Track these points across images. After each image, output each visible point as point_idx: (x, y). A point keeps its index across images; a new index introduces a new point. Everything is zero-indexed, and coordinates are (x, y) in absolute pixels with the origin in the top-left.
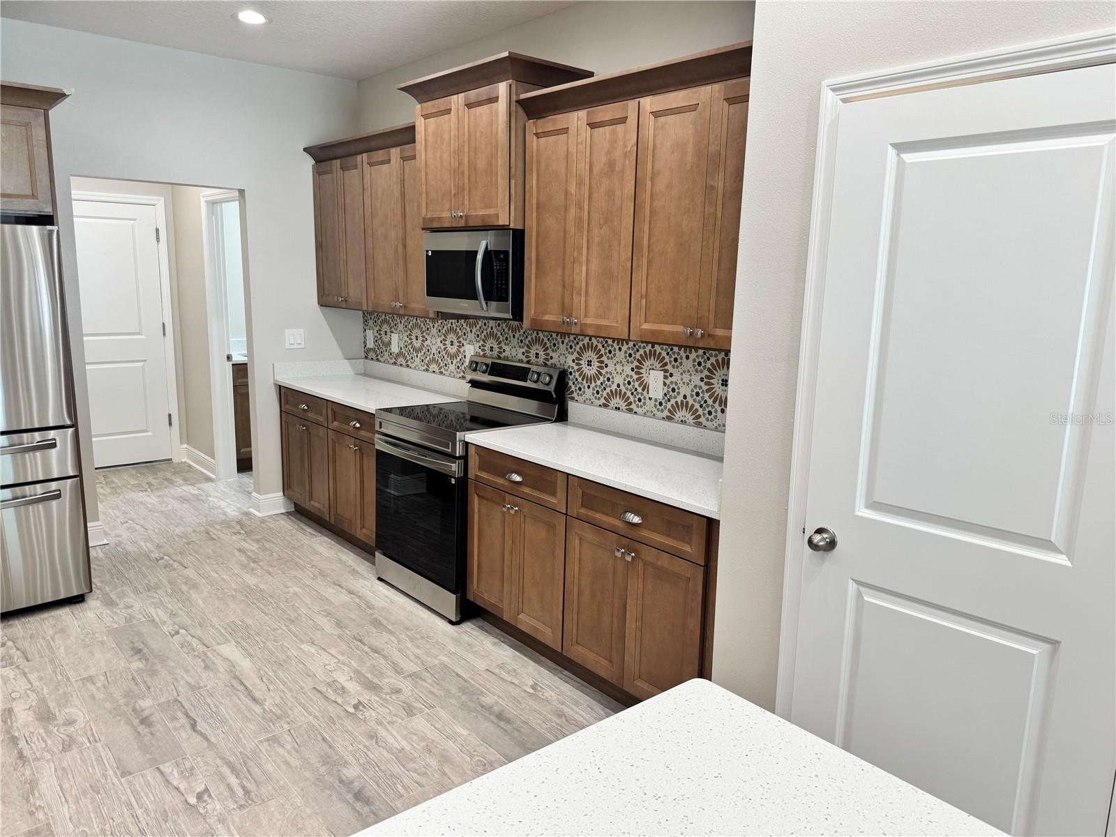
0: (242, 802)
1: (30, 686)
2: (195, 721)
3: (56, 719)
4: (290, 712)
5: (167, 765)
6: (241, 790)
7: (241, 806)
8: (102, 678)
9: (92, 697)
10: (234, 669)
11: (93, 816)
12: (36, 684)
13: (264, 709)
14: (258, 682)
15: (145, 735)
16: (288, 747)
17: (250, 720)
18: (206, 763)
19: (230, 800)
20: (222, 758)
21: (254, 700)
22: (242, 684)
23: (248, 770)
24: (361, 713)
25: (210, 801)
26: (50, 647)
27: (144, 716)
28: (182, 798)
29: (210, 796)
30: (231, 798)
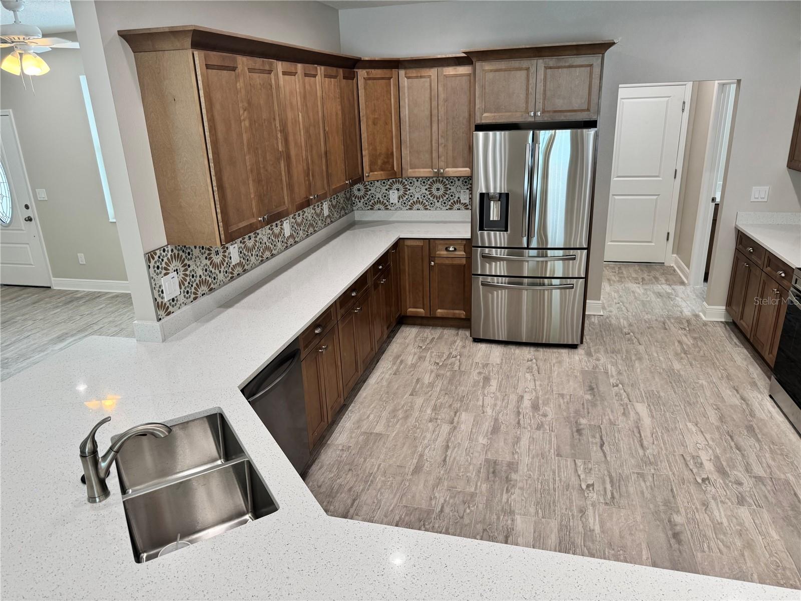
0: (608, 502)
1: (534, 388)
2: (604, 443)
3: (539, 410)
4: (659, 463)
5: (580, 461)
6: (610, 494)
7: (606, 503)
8: (568, 397)
9: (560, 406)
10: (639, 422)
11: (537, 469)
12: (538, 388)
13: (645, 454)
14: (649, 435)
15: (576, 439)
16: (648, 484)
17: (633, 457)
18: (599, 470)
19: (602, 496)
20: (609, 472)
21: (642, 446)
22: (639, 433)
23: (619, 486)
24: (705, 486)
25: (592, 492)
26: (551, 370)
27: (580, 428)
28: (580, 483)
29: (593, 489)
30: (603, 496)
